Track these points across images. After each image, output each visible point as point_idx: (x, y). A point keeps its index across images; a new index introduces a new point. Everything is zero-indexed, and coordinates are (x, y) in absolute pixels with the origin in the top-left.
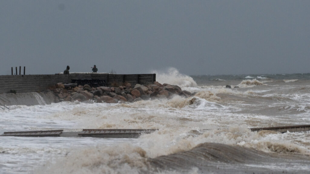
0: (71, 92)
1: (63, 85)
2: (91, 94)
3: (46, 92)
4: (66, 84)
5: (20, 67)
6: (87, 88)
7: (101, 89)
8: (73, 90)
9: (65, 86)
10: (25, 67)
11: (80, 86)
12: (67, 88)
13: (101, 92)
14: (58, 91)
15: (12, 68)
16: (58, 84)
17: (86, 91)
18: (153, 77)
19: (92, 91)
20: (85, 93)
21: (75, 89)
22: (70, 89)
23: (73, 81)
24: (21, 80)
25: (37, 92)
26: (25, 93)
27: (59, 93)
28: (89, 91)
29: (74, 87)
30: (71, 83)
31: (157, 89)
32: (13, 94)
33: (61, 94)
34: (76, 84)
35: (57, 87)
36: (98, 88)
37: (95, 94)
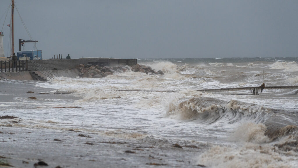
0: (88, 69)
1: (83, 65)
2: (100, 71)
3: (74, 69)
4: (85, 65)
5: (59, 55)
6: (97, 67)
7: (105, 68)
8: (89, 68)
9: (85, 66)
10: (62, 55)
11: (93, 66)
12: (86, 67)
13: (106, 70)
14: (81, 69)
15: (55, 55)
16: (81, 64)
17: (97, 69)
18: (135, 61)
19: (100, 69)
20: (96, 70)
21: (91, 68)
22: (87, 68)
23: (89, 63)
24: (60, 62)
25: (69, 69)
26: (62, 70)
27: (81, 70)
28: (98, 69)
29: (90, 67)
30: (88, 64)
31: (138, 68)
32: (56, 70)
33: (82, 71)
34: (91, 65)
35: (80, 66)
36: (103, 67)
37: (102, 71)
